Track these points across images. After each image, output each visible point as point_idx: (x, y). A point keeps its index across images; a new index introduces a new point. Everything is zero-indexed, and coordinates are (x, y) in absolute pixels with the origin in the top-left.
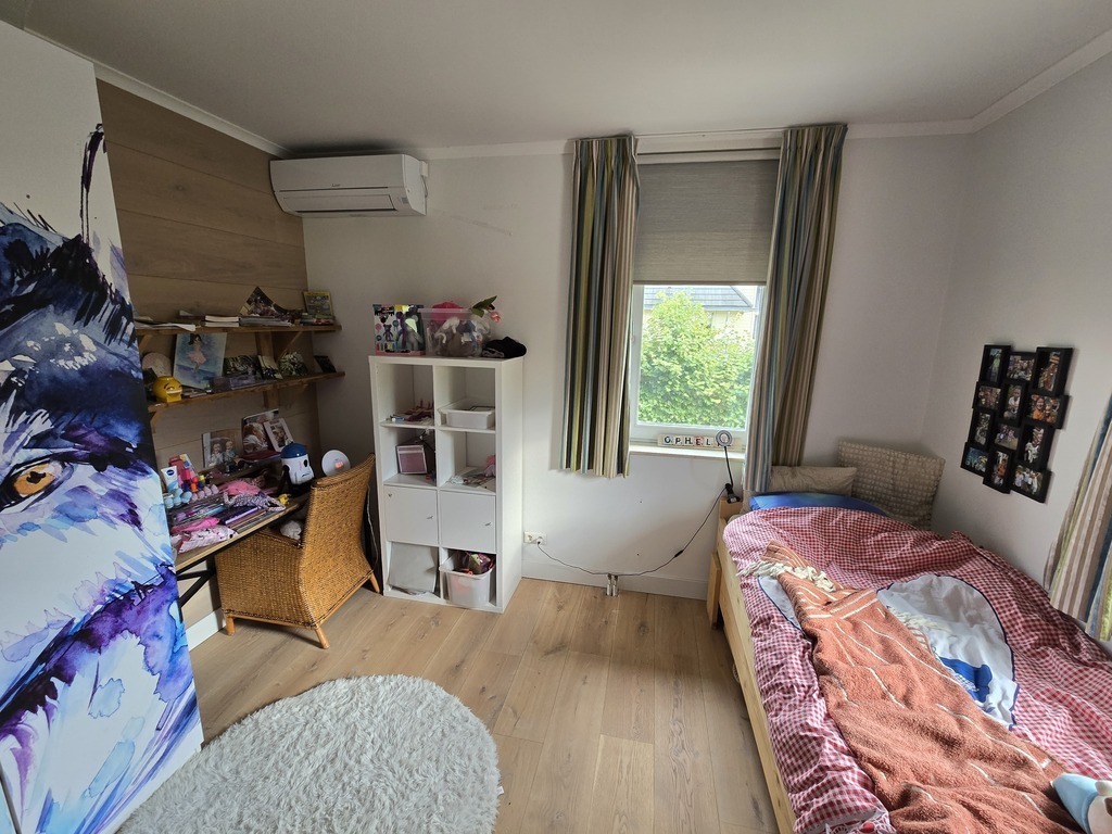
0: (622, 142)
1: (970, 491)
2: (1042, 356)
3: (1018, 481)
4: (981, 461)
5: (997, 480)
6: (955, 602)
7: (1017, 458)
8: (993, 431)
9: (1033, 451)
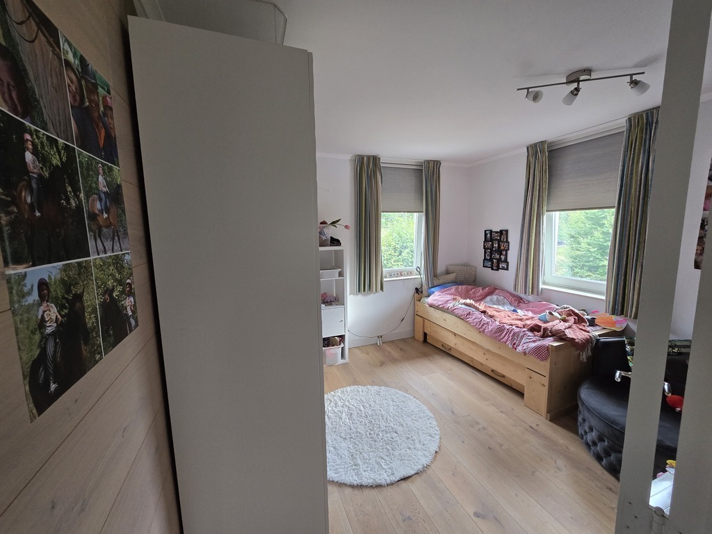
0: (375, 159)
1: (489, 274)
2: (501, 231)
3: (501, 267)
4: (489, 264)
5: (495, 268)
6: (497, 299)
7: (499, 261)
8: (491, 254)
9: (503, 257)
